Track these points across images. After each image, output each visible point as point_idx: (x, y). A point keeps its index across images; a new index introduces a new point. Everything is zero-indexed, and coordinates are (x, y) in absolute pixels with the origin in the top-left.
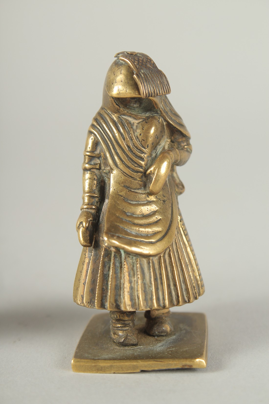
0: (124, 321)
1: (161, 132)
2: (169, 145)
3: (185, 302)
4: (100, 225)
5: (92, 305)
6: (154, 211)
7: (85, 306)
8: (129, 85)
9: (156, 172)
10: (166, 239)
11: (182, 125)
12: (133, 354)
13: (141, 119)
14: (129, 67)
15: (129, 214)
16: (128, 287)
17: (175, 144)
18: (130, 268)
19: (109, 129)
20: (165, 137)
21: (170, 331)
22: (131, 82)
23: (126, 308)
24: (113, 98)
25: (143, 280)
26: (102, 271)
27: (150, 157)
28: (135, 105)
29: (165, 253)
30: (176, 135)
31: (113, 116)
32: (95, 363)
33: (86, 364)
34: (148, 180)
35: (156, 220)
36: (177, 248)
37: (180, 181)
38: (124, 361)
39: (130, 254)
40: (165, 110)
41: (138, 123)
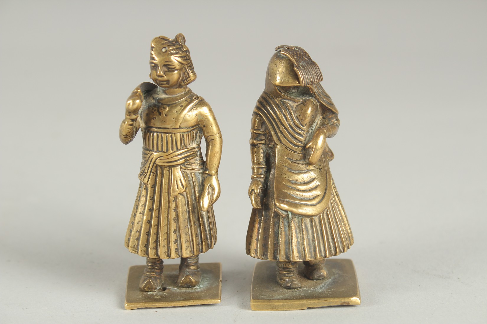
0: (290, 268)
1: (316, 112)
2: (321, 120)
3: (341, 252)
4: (268, 190)
5: (265, 257)
6: (313, 178)
7: (259, 258)
8: (290, 76)
9: (314, 147)
10: (324, 201)
11: (332, 104)
12: (300, 295)
13: (300, 102)
14: (290, 60)
15: (293, 182)
16: (296, 242)
17: (326, 120)
18: (296, 226)
19: (273, 111)
20: (319, 115)
21: (327, 275)
22: (292, 73)
23: (294, 259)
24: (276, 86)
25: (308, 236)
26: (273, 230)
27: (308, 133)
28: (294, 90)
29: (323, 213)
30: (327, 113)
31: (276, 100)
32: (270, 302)
33: (263, 304)
34: (307, 152)
35: (315, 186)
36: (332, 208)
37: (329, 149)
38: (294, 301)
39: (296, 215)
40: (318, 93)
41: (297, 106)
